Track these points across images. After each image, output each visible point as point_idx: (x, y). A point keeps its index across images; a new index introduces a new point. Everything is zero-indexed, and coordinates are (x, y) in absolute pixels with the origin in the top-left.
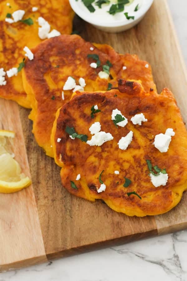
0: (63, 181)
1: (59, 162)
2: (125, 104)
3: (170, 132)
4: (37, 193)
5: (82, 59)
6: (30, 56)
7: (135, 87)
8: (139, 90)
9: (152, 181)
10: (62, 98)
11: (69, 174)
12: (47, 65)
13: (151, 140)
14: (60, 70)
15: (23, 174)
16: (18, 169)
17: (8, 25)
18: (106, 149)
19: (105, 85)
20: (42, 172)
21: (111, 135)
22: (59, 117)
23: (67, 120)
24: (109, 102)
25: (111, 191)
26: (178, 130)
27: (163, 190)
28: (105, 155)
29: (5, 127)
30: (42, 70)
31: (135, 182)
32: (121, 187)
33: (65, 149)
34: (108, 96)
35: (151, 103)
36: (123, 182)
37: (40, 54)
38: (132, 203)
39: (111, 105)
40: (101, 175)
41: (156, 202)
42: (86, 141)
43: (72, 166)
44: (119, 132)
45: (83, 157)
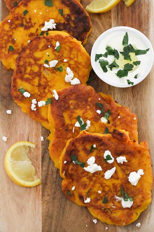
0: (63, 189)
1: (63, 175)
2: (114, 147)
3: (141, 172)
4: (44, 191)
5: (92, 105)
6: (57, 97)
7: (124, 137)
8: (126, 140)
9: (122, 203)
10: (73, 131)
11: (67, 185)
12: (67, 105)
13: (127, 175)
14: (75, 111)
15: (36, 176)
16: (34, 172)
17: (45, 68)
18: (96, 175)
19: (103, 128)
20: (50, 177)
21: (101, 167)
22: (68, 147)
23: (74, 150)
24: (104, 144)
25: (93, 203)
26: (147, 171)
27: (128, 211)
28: (94, 179)
29: (30, 139)
30: (62, 108)
31: (111, 201)
32: (100, 202)
33: (68, 169)
34: (104, 139)
35: (133, 150)
36: (103, 199)
37: (63, 97)
38: (106, 215)
39: (105, 146)
40: (89, 192)
41: (121, 218)
42: (83, 167)
43: (71, 180)
44: (107, 166)
45: (79, 176)
